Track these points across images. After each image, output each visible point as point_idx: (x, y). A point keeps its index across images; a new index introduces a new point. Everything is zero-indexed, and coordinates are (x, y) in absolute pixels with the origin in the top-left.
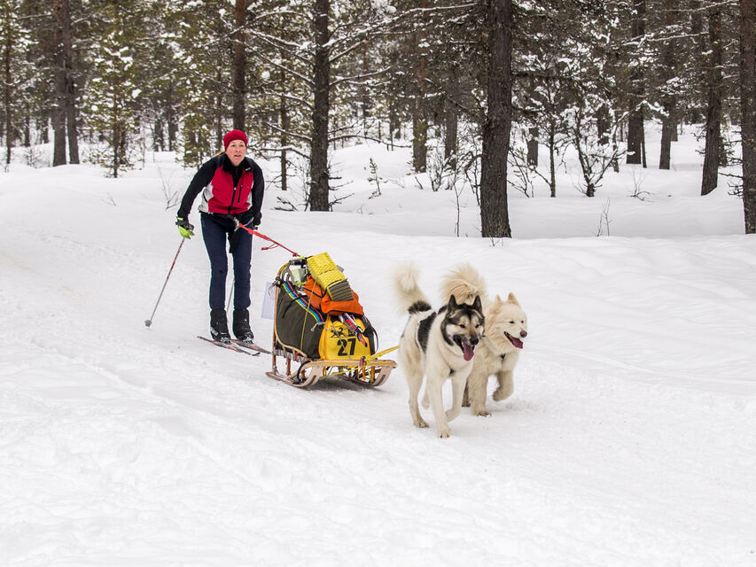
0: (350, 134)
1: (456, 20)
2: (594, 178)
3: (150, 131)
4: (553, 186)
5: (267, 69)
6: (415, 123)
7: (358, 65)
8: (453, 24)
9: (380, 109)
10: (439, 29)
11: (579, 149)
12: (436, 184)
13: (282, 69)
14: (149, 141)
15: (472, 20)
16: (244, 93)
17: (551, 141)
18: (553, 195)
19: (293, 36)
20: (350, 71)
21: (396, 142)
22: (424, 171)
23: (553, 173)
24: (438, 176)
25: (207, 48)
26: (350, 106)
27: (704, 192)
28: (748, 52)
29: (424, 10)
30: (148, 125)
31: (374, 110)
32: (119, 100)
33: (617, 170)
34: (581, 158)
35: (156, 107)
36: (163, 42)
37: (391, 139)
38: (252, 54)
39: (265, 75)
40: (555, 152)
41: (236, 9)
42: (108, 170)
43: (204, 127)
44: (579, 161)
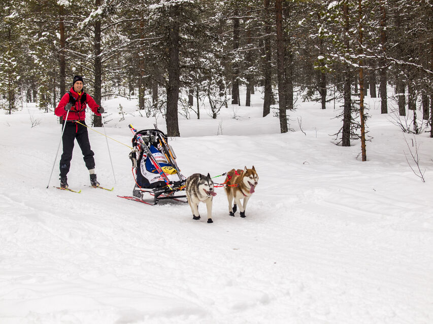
0: (112, 93)
1: (154, 44)
2: (216, 110)
3: (25, 94)
4: (198, 114)
5: (75, 66)
6: (139, 89)
7: (115, 64)
8: (154, 45)
9: (125, 83)
10: (147, 48)
11: (209, 98)
12: (148, 115)
13: (81, 67)
14: (25, 98)
15: (162, 44)
16: (65, 77)
17: (197, 95)
18: (199, 118)
19: (86, 52)
20: (112, 66)
21: (132, 97)
22: (143, 109)
23: (198, 109)
24: (149, 111)
25: (48, 58)
26: (111, 82)
27: (264, 115)
28: (281, 55)
29: (141, 40)
30: (24, 91)
31: (122, 83)
32: (11, 81)
33: (227, 107)
34: (210, 102)
35: (28, 83)
36: (30, 55)
37: (129, 96)
38: (67, 60)
39: (74, 69)
40: (199, 100)
41: (61, 40)
42: (7, 111)
43: (48, 92)
44: (209, 103)
